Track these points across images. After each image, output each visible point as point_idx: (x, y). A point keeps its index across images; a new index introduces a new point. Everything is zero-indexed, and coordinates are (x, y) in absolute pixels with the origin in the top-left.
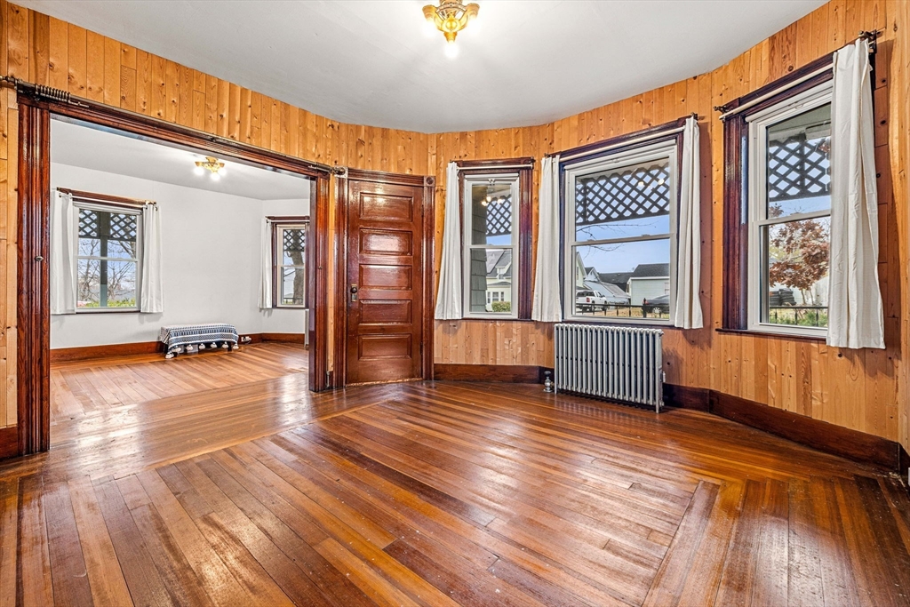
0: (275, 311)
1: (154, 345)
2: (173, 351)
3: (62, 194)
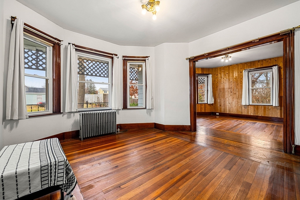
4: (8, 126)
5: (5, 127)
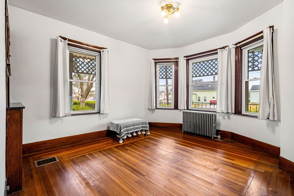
0: (156, 110)
1: (106, 132)
2: (123, 138)
3: (62, 40)
4: (151, 112)
5: (150, 112)
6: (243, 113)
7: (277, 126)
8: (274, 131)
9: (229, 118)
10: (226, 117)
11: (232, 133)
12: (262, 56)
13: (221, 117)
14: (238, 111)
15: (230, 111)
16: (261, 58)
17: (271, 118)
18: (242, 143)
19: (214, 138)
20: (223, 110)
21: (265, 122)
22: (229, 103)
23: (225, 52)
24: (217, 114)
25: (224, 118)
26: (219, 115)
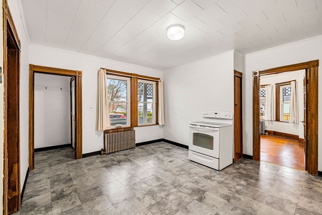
6: (280, 121)
7: (298, 126)
8: (297, 129)
9: (272, 123)
10: (270, 123)
11: (274, 131)
12: (291, 90)
13: (267, 123)
14: (278, 119)
15: (273, 120)
16: (290, 92)
17: (295, 122)
18: (280, 136)
19: (264, 134)
20: (269, 119)
21: (293, 124)
22: (272, 115)
23: (270, 88)
24: (265, 121)
25: (269, 124)
26: (266, 122)
